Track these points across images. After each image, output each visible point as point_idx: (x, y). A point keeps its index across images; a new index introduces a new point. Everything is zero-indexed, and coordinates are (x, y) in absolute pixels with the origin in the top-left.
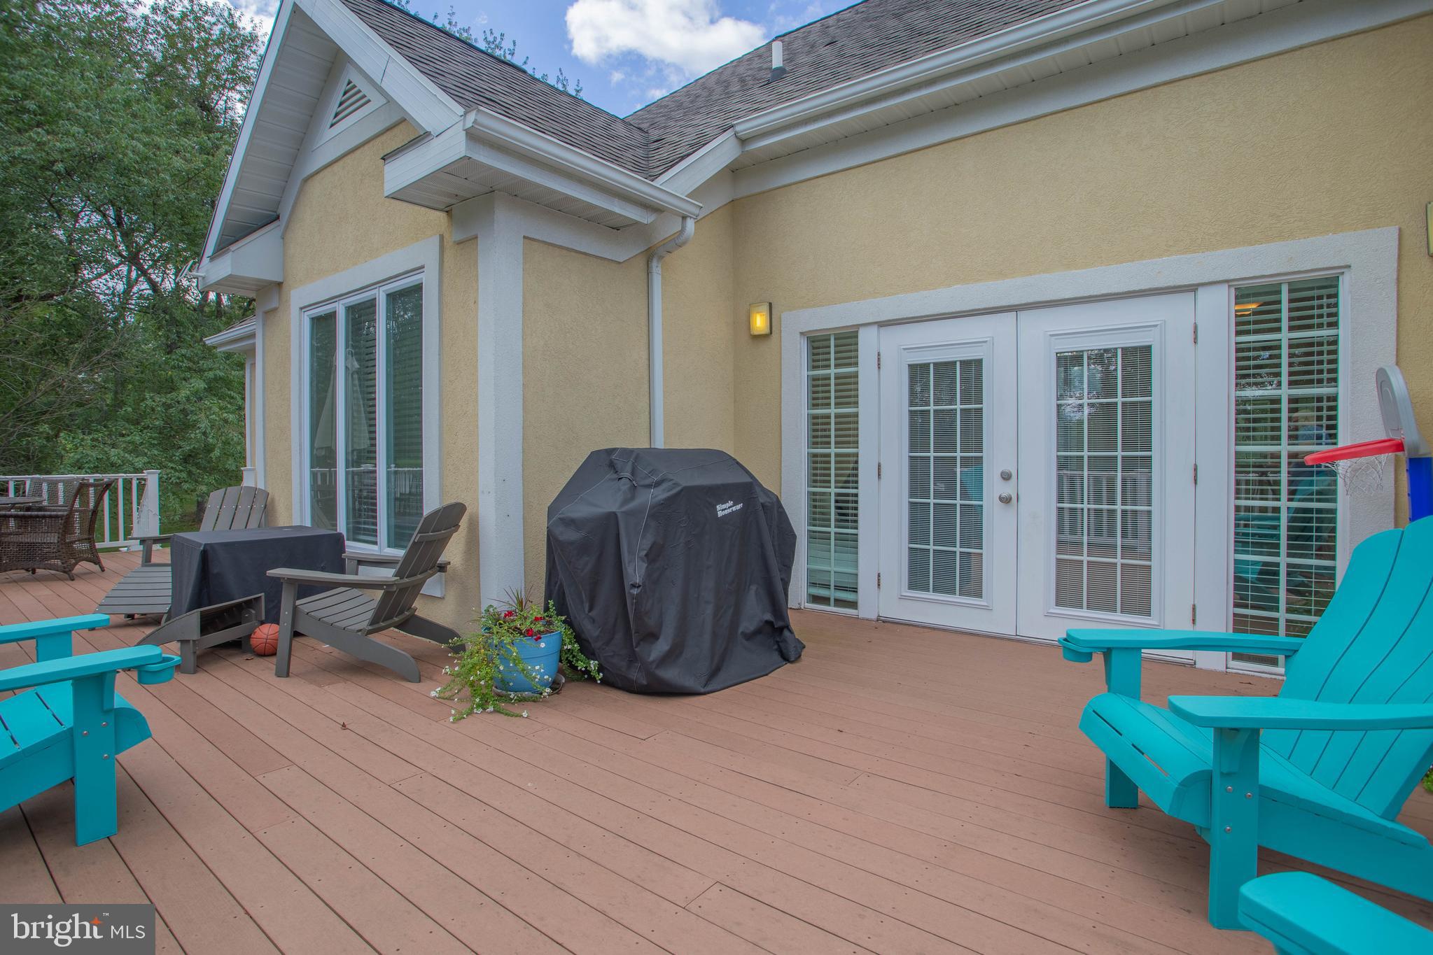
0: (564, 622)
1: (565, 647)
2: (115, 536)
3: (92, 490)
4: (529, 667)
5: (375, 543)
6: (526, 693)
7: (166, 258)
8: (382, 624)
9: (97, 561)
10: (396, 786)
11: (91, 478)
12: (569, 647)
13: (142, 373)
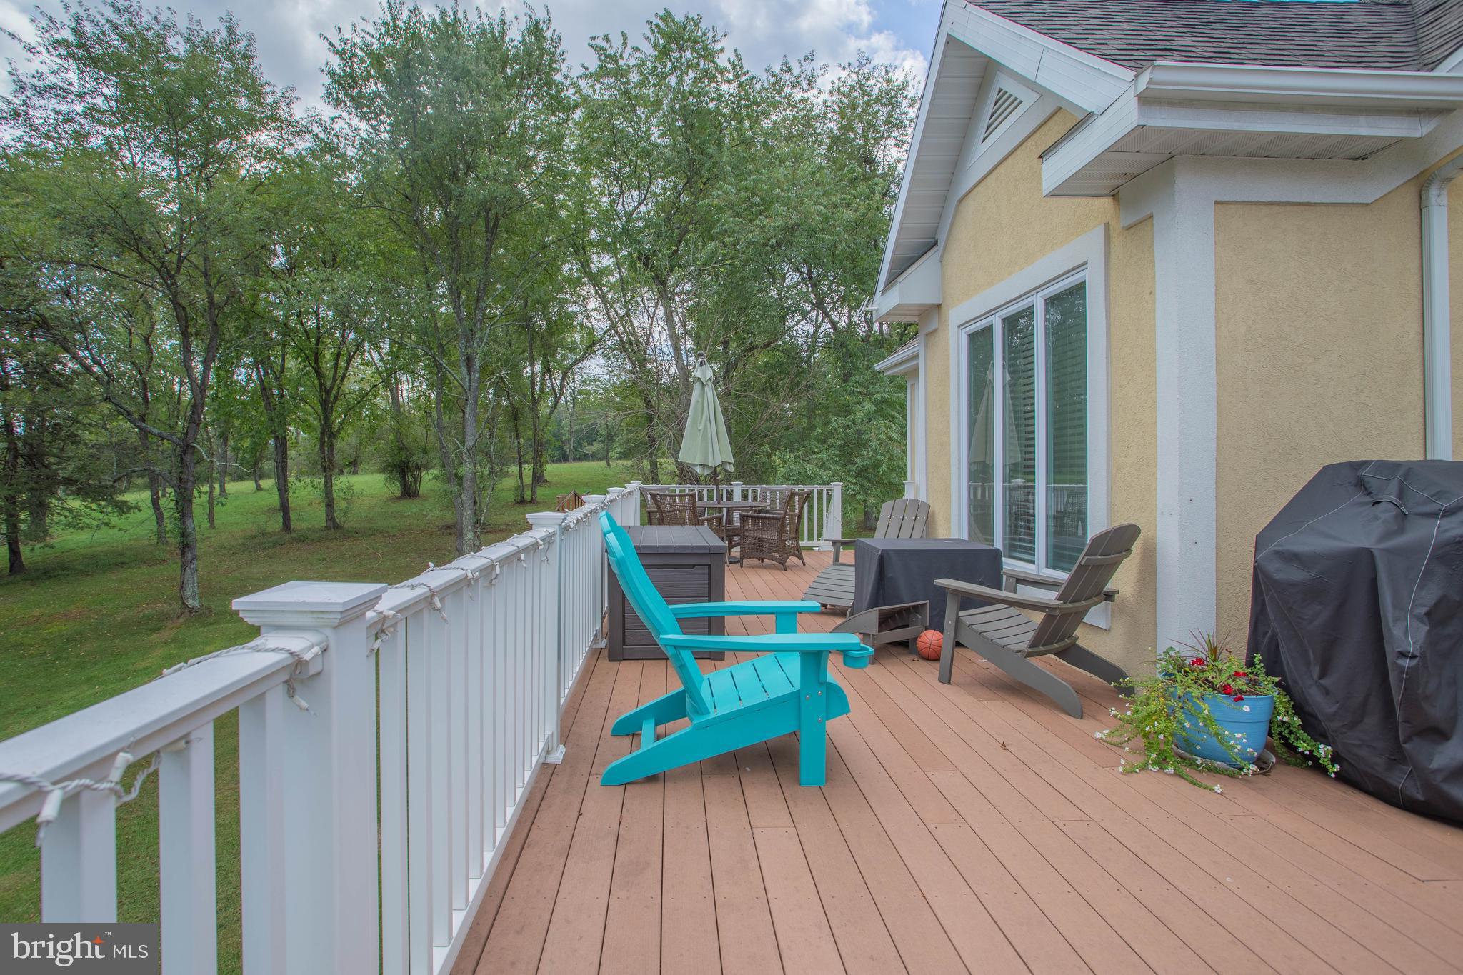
0: (1278, 685)
1: (1279, 718)
2: (811, 539)
3: (797, 497)
4: (1226, 733)
5: (1033, 562)
6: (1219, 763)
7: (843, 299)
8: (1042, 649)
9: (801, 558)
10: (1060, 824)
11: (797, 488)
12: (1286, 719)
13: (827, 400)
